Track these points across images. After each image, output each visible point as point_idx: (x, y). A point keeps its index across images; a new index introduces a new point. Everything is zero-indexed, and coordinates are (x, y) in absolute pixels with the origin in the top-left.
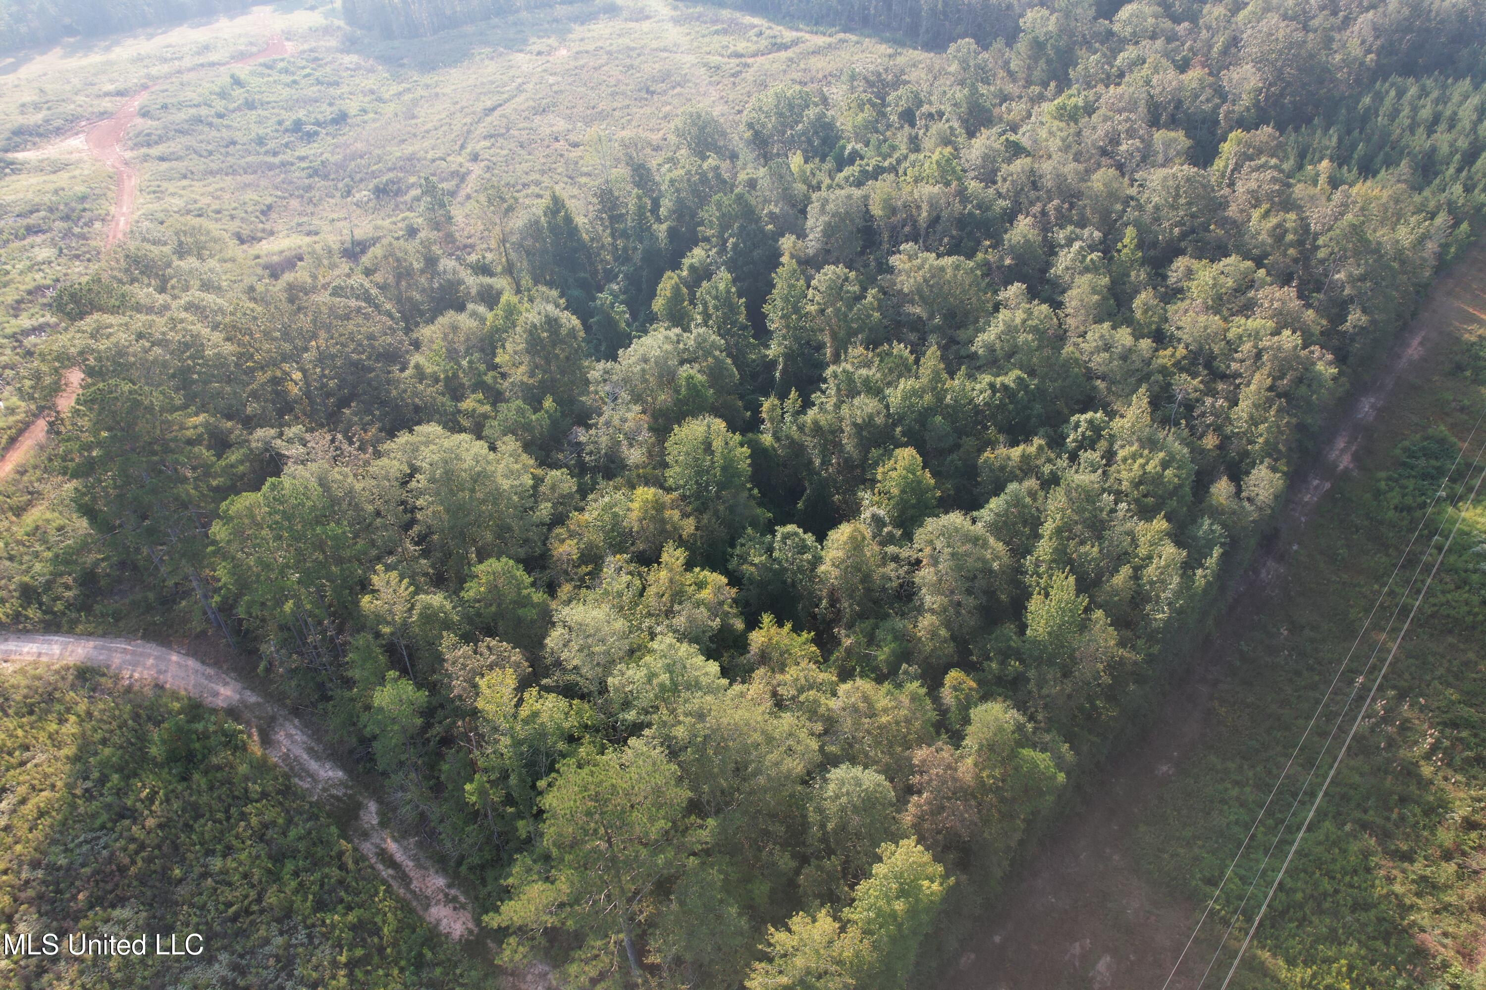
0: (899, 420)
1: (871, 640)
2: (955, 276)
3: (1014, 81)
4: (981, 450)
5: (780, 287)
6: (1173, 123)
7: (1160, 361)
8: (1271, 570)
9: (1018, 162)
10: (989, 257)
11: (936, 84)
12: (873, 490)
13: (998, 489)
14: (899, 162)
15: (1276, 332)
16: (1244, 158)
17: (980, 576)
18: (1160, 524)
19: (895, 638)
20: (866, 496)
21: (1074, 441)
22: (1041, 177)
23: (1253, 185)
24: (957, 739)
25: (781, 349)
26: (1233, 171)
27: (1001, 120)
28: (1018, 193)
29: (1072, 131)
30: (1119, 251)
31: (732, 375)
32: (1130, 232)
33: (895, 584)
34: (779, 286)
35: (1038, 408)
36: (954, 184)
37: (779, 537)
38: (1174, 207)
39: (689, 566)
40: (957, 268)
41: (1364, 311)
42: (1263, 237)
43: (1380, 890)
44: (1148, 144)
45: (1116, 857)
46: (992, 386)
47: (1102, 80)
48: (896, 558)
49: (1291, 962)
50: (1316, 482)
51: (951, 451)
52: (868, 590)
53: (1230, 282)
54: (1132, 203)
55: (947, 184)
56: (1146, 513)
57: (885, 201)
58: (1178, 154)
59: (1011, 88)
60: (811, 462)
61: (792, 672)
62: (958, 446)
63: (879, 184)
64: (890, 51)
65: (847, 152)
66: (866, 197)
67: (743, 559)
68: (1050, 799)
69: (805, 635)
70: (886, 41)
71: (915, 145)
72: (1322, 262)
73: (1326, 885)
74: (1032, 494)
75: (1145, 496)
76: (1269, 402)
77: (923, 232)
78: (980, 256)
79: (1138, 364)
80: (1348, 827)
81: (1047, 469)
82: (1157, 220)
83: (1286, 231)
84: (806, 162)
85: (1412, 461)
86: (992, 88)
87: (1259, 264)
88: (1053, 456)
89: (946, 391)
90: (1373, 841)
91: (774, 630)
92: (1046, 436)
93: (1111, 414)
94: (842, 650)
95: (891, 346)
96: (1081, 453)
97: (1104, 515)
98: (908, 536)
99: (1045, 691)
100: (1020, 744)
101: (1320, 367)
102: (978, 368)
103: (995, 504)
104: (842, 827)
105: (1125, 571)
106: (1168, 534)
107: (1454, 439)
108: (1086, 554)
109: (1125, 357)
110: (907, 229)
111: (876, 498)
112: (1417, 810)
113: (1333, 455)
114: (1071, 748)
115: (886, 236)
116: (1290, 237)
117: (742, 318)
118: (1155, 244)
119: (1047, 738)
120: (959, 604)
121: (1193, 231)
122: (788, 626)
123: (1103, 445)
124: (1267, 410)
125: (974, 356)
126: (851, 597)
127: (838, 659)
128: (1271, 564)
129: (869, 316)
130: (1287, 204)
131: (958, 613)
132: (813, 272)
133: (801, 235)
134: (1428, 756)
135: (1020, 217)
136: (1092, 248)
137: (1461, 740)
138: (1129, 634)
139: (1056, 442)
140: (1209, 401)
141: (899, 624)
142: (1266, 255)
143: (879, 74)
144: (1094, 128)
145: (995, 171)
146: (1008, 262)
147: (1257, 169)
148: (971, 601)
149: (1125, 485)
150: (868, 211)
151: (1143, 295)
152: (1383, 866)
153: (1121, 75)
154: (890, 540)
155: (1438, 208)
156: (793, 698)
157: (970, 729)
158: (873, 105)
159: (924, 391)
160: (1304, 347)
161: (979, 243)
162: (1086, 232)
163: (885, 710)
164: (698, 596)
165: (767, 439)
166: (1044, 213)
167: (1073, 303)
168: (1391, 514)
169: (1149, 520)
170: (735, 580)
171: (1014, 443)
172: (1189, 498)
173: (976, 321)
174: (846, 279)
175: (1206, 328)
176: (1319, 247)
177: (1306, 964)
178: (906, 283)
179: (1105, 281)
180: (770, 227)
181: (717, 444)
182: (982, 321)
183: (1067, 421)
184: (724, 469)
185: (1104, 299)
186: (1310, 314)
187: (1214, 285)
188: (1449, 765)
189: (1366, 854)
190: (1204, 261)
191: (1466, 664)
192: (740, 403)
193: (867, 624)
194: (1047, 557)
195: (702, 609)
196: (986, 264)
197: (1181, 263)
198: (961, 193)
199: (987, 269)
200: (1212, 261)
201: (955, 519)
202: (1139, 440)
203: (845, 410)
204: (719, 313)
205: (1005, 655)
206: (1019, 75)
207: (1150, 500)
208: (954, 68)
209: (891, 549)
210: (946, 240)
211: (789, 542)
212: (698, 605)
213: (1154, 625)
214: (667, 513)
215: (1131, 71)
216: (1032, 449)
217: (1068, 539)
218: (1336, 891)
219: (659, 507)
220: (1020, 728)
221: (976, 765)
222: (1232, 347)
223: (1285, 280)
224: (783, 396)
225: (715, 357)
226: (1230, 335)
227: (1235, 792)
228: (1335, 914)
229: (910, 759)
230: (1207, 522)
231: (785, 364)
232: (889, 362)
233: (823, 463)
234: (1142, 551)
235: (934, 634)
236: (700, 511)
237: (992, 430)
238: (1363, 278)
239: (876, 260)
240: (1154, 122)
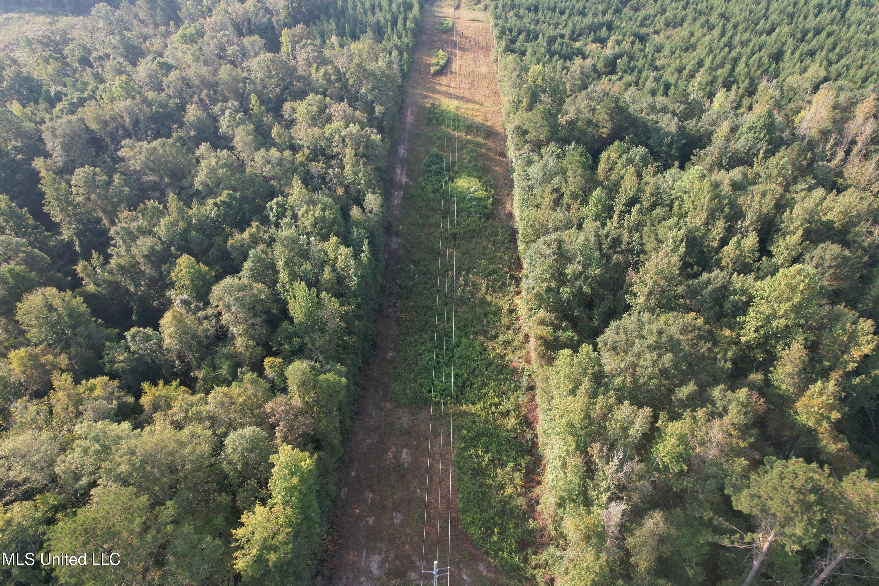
0: (171, 243)
1: (215, 367)
2: (165, 150)
3: (147, 25)
4: (226, 241)
5: (49, 193)
6: (251, 32)
7: (299, 160)
8: (395, 242)
9: (172, 74)
10: (181, 134)
11: (94, 37)
12: (174, 287)
13: (245, 257)
14: (94, 92)
15: (347, 126)
16: (294, 43)
17: (257, 305)
18: (334, 239)
19: (227, 359)
20: (171, 293)
21: (274, 216)
22: (190, 80)
23: (305, 56)
24: (284, 391)
25: (72, 232)
26: (292, 51)
27: (149, 52)
28: (181, 92)
29: (195, 48)
30: (252, 109)
31: (44, 259)
32: (253, 97)
33: (212, 331)
34: (48, 191)
35: (247, 207)
36: (138, 96)
37: (129, 339)
38: (270, 77)
39: (77, 381)
40: (164, 145)
41: (381, 105)
42: (321, 81)
43: (492, 355)
44: (242, 46)
45: (388, 405)
46: (216, 204)
47: (200, 16)
48: (206, 317)
49: (474, 404)
50: (396, 194)
51: (209, 249)
52: (199, 343)
53: (315, 109)
54: (248, 81)
55: (133, 98)
56: (325, 238)
57: (96, 118)
58: (260, 48)
59: (146, 31)
60: (128, 290)
61: (176, 405)
62: (212, 244)
63: (86, 108)
64: (49, 20)
65: (52, 94)
66: (82, 120)
67: (113, 362)
68: (343, 392)
69: (174, 383)
70: (40, 13)
71: (100, 79)
72: (352, 86)
73: (474, 365)
74: (265, 252)
75: (322, 229)
76: (358, 161)
77: (132, 131)
78: (174, 135)
79: (288, 166)
80: (471, 337)
81: (266, 236)
82: (265, 87)
83: (330, 75)
84: (24, 107)
85: (430, 169)
86: (134, 33)
87: (325, 96)
88: (266, 229)
89: (191, 217)
90: (482, 338)
91: (154, 389)
92: (258, 220)
93: (286, 196)
94: (200, 380)
95: (145, 204)
96: (280, 221)
97: (305, 247)
98: (207, 303)
99: (317, 345)
100: (316, 375)
101: (373, 137)
102: (204, 198)
103: (247, 265)
104: (246, 464)
105: (328, 269)
106: (341, 243)
107: (441, 153)
108: (306, 269)
109: (280, 163)
110: (121, 132)
111: (178, 291)
112: (492, 316)
113: (398, 178)
114: (342, 364)
115: (108, 140)
116: (333, 78)
117: (31, 221)
118: (270, 100)
119: (329, 366)
120: (253, 325)
121: (286, 88)
122: (161, 383)
123: (289, 213)
124: (358, 166)
125: (197, 193)
126: (190, 350)
127: (200, 387)
128: (394, 239)
129: (122, 191)
130: (324, 62)
131: (255, 330)
132: (69, 177)
133: (47, 155)
134: (487, 293)
135: (188, 106)
136: (237, 111)
137: (494, 279)
138: (344, 298)
139: (265, 221)
140: (330, 171)
141: (225, 350)
142: (326, 90)
143: (49, 37)
144: (208, 44)
145: (160, 83)
146: (193, 133)
147: (303, 47)
148: (258, 320)
149: (309, 229)
150: (88, 129)
151: (275, 129)
152: (489, 344)
153: (210, 11)
154: (198, 309)
155: (392, 48)
156: (185, 418)
157: (289, 382)
158: (56, 59)
159: (177, 222)
160: (362, 130)
161: (170, 128)
162: (230, 104)
163: (239, 395)
164: (93, 396)
165: (91, 288)
166: (201, 100)
167: (240, 144)
168: (432, 196)
169: (328, 240)
170: (113, 376)
171: (242, 231)
172: (342, 222)
173: (190, 172)
174: (95, 174)
175: (313, 135)
176: (348, 79)
177: (479, 401)
178: (136, 164)
179: (251, 127)
180: (19, 156)
181: (56, 303)
182: (193, 171)
183: (265, 208)
184: (70, 316)
185: (255, 137)
186: (358, 113)
187: (308, 113)
188: (495, 292)
189: (482, 344)
190: (298, 101)
191: (484, 248)
192: (59, 274)
193: (208, 361)
194: (287, 280)
195: (100, 400)
196: (180, 138)
197: (287, 106)
198: (145, 100)
199: (183, 142)
200: (301, 100)
201: (229, 280)
202: (305, 203)
203: (134, 251)
204: (11, 223)
205: (289, 338)
206: (148, 21)
207: (324, 230)
208: (101, 24)
209: (201, 314)
210: (149, 132)
211: (137, 339)
212: (96, 400)
213: (353, 288)
214: (43, 360)
215: (215, 7)
216: (254, 230)
217: (293, 266)
218: (478, 365)
219: (35, 358)
220: (313, 368)
221: (300, 397)
222: (329, 140)
223: (341, 99)
224: (88, 258)
225: (24, 252)
226: (327, 135)
227: (423, 348)
228: (481, 374)
229: (264, 412)
230: (355, 230)
231: (79, 238)
232: (148, 213)
233: (136, 286)
234: (332, 256)
235: (247, 346)
236: (66, 348)
237: (228, 229)
238: (373, 89)
239: (110, 156)
240: (241, 34)
